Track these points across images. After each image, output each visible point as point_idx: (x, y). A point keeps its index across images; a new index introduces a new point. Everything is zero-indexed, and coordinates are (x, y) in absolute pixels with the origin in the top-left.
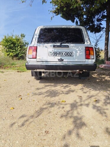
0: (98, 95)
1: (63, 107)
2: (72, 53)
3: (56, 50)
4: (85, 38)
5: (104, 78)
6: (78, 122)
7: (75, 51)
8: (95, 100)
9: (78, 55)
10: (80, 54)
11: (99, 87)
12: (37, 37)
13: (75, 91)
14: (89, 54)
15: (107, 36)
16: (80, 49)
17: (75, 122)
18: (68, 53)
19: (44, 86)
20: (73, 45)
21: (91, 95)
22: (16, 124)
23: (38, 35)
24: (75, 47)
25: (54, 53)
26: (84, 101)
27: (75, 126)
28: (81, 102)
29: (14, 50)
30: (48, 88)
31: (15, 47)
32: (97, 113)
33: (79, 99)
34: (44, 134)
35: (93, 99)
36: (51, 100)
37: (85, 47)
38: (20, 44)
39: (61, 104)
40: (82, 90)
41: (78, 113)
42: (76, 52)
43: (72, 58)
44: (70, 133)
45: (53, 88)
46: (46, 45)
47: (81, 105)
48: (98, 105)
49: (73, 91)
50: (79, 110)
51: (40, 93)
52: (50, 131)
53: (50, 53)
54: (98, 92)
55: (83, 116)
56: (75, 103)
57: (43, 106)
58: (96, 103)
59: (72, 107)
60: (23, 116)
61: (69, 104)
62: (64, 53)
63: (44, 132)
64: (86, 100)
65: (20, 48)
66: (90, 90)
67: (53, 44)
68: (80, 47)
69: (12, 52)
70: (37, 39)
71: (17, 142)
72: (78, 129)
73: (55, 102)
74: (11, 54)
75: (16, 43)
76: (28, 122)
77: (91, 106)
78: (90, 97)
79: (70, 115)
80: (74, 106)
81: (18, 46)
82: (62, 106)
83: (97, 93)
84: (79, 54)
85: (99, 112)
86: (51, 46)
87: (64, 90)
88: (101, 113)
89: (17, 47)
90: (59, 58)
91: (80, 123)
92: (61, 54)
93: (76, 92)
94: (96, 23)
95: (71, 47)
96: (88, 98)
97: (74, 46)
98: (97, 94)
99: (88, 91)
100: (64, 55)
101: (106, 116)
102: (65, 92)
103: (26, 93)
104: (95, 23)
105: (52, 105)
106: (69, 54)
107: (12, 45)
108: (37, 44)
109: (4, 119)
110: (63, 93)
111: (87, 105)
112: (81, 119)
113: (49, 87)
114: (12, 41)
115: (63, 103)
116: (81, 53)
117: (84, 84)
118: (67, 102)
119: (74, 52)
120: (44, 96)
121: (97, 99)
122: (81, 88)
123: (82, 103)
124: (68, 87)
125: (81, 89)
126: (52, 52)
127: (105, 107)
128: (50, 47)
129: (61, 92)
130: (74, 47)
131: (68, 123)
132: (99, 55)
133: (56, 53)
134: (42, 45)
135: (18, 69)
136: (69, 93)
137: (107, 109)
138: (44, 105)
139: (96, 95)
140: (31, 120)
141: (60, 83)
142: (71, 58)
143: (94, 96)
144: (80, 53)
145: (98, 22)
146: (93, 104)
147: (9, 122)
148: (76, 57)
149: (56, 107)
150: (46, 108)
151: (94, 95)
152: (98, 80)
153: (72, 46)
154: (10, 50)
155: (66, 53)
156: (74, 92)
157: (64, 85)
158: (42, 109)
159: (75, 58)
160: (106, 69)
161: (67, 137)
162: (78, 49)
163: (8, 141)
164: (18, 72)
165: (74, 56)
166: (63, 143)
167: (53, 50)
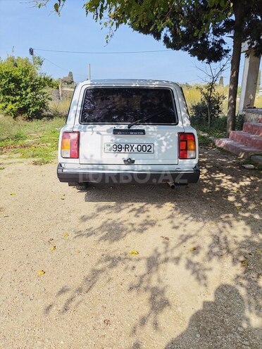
0: (199, 233)
1: (134, 268)
2: (152, 145)
3: (118, 140)
4: (179, 112)
5: (220, 182)
6: (158, 299)
7: (158, 142)
8: (192, 246)
9: (163, 150)
10: (168, 148)
11: (205, 212)
12: (79, 109)
13: (158, 223)
14: (187, 149)
15: (234, 75)
16: (168, 137)
17: (152, 299)
18: (144, 147)
19: (95, 211)
20: (153, 130)
21: (186, 233)
22: (54, 308)
23: (80, 104)
24: (158, 133)
25: (115, 147)
26: (172, 250)
27: (153, 307)
28: (166, 252)
29: (18, 98)
30: (105, 216)
31: (20, 89)
32: (193, 278)
33: (164, 245)
34: (103, 325)
35: (189, 245)
36: (112, 250)
37: (179, 133)
38: (32, 83)
39: (130, 259)
40: (170, 220)
41: (159, 280)
42: (160, 143)
43: (152, 157)
44: (143, 321)
45: (115, 216)
46: (98, 128)
47: (166, 260)
48: (196, 259)
49: (152, 224)
50: (161, 272)
51: (89, 230)
52: (112, 319)
53: (107, 145)
54: (201, 224)
55: (167, 286)
56: (155, 256)
57: (97, 264)
58: (193, 256)
59: (149, 267)
60: (63, 291)
61: (144, 258)
62: (136, 146)
63: (101, 321)
64: (177, 246)
65: (32, 91)
66: (187, 219)
67: (113, 126)
68: (167, 133)
69: (13, 102)
70: (78, 114)
71: (62, 342)
72: (157, 313)
73: (119, 253)
74: (10, 106)
75: (21, 79)
76: (73, 304)
77: (183, 262)
78: (184, 239)
79: (144, 285)
80: (153, 263)
81: (27, 86)
82: (131, 264)
83: (198, 228)
84: (166, 149)
85: (195, 276)
86: (108, 131)
87: (135, 220)
88: (198, 279)
89: (25, 90)
90: (126, 156)
91: (162, 300)
92: (130, 149)
93: (159, 226)
94: (211, 38)
95: (150, 133)
96: (180, 241)
97: (156, 130)
98: (198, 231)
99: (181, 224)
100: (136, 151)
101: (205, 285)
102: (137, 227)
103: (61, 232)
104: (209, 39)
105: (114, 261)
106: (146, 149)
107: (12, 86)
108: (80, 127)
109: (31, 297)
110: (134, 230)
111: (177, 260)
112: (163, 292)
113: (107, 211)
114: (11, 75)
115: (134, 256)
116: (171, 146)
117: (176, 201)
118: (141, 255)
119: (156, 144)
120: (97, 238)
121: (195, 245)
122: (170, 213)
123: (169, 254)
124: (144, 212)
125: (169, 218)
126: (112, 145)
127: (207, 265)
128: (106, 133)
129: (130, 227)
130: (155, 134)
131: (142, 302)
132: (218, 107)
133: (120, 147)
134: (91, 129)
135: (33, 156)
136: (146, 229)
137: (210, 269)
138: (100, 261)
139: (196, 235)
140: (78, 298)
141: (127, 201)
142: (150, 158)
143: (191, 236)
144: (168, 145)
145: (215, 37)
146: (187, 258)
147: (41, 304)
148: (160, 154)
149: (120, 267)
150: (102, 271)
151: (193, 234)
152: (205, 190)
153: (151, 131)
154: (7, 97)
155: (139, 147)
156: (156, 227)
157: (137, 205)
158: (95, 273)
159: (157, 157)
160: (228, 153)
161: (138, 330)
162: (163, 138)
163: (47, 341)
164: (35, 163)
165: (156, 153)
166: (133, 340)
167: (113, 138)
